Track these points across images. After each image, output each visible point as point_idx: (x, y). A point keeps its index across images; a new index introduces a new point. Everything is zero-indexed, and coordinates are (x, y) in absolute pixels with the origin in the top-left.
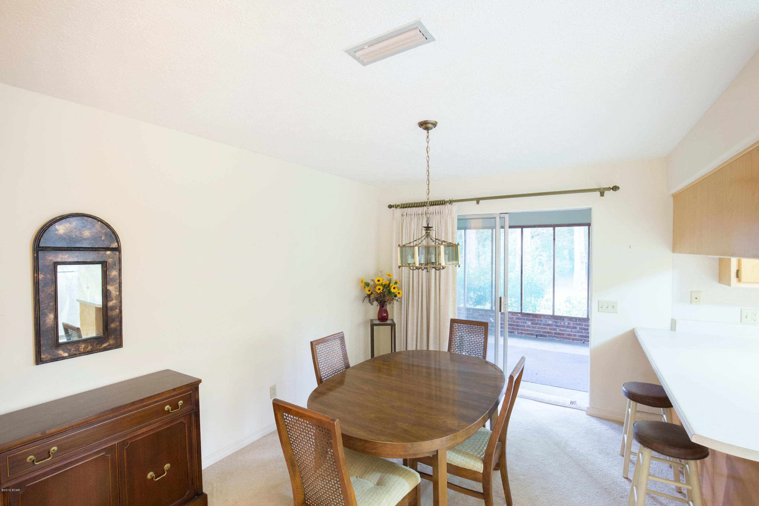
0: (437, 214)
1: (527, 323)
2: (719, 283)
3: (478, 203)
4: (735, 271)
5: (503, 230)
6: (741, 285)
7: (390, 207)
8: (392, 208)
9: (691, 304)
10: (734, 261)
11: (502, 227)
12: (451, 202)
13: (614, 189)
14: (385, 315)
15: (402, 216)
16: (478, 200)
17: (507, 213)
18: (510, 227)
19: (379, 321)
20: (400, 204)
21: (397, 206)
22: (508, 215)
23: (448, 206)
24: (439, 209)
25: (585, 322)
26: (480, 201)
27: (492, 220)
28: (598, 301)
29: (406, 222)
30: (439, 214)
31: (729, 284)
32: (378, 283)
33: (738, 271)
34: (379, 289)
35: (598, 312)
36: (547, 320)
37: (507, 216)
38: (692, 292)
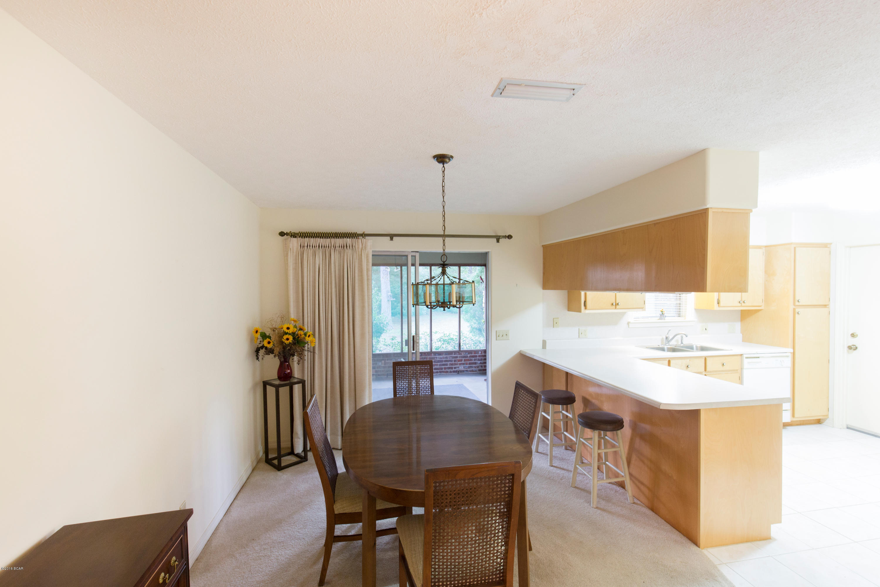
0: (348, 247)
1: (377, 364)
2: (568, 310)
3: (392, 239)
4: (584, 302)
5: (414, 267)
6: (587, 311)
7: (282, 234)
8: (284, 235)
9: (553, 327)
10: (583, 293)
11: (413, 265)
12: (364, 235)
13: (510, 237)
14: (289, 371)
15: (301, 248)
16: (392, 236)
17: (418, 252)
18: (421, 265)
19: (279, 381)
20: (298, 232)
21: (294, 235)
22: (418, 253)
23: (360, 240)
24: (351, 242)
25: (429, 356)
26: (394, 238)
27: (404, 258)
28: (496, 331)
29: (308, 255)
30: (351, 247)
31: (580, 311)
32: (287, 331)
33: (585, 302)
34: (288, 339)
35: (496, 340)
36: (397, 358)
37: (417, 255)
38: (554, 319)
